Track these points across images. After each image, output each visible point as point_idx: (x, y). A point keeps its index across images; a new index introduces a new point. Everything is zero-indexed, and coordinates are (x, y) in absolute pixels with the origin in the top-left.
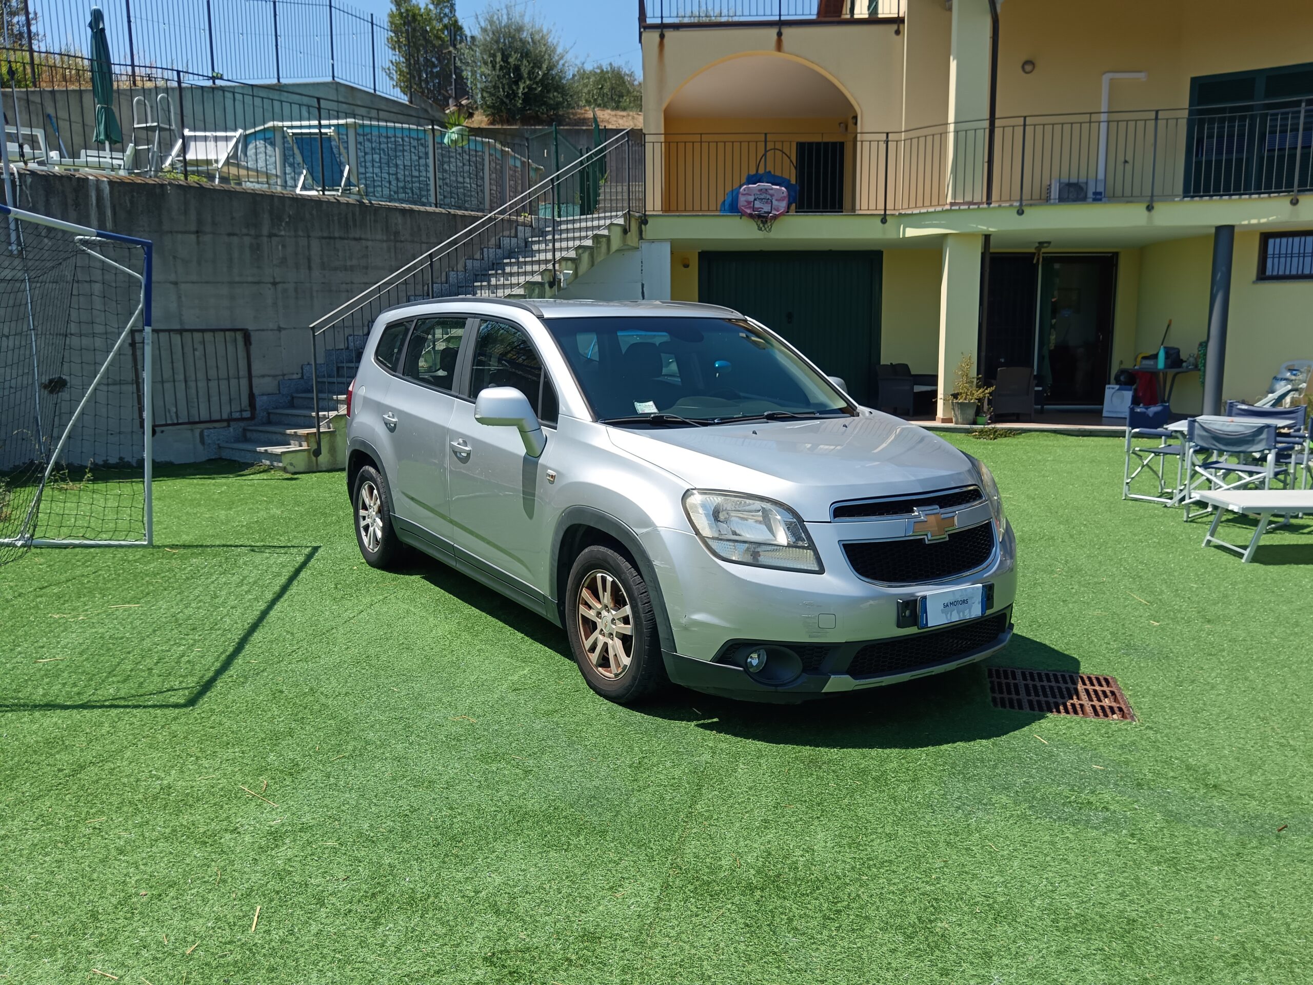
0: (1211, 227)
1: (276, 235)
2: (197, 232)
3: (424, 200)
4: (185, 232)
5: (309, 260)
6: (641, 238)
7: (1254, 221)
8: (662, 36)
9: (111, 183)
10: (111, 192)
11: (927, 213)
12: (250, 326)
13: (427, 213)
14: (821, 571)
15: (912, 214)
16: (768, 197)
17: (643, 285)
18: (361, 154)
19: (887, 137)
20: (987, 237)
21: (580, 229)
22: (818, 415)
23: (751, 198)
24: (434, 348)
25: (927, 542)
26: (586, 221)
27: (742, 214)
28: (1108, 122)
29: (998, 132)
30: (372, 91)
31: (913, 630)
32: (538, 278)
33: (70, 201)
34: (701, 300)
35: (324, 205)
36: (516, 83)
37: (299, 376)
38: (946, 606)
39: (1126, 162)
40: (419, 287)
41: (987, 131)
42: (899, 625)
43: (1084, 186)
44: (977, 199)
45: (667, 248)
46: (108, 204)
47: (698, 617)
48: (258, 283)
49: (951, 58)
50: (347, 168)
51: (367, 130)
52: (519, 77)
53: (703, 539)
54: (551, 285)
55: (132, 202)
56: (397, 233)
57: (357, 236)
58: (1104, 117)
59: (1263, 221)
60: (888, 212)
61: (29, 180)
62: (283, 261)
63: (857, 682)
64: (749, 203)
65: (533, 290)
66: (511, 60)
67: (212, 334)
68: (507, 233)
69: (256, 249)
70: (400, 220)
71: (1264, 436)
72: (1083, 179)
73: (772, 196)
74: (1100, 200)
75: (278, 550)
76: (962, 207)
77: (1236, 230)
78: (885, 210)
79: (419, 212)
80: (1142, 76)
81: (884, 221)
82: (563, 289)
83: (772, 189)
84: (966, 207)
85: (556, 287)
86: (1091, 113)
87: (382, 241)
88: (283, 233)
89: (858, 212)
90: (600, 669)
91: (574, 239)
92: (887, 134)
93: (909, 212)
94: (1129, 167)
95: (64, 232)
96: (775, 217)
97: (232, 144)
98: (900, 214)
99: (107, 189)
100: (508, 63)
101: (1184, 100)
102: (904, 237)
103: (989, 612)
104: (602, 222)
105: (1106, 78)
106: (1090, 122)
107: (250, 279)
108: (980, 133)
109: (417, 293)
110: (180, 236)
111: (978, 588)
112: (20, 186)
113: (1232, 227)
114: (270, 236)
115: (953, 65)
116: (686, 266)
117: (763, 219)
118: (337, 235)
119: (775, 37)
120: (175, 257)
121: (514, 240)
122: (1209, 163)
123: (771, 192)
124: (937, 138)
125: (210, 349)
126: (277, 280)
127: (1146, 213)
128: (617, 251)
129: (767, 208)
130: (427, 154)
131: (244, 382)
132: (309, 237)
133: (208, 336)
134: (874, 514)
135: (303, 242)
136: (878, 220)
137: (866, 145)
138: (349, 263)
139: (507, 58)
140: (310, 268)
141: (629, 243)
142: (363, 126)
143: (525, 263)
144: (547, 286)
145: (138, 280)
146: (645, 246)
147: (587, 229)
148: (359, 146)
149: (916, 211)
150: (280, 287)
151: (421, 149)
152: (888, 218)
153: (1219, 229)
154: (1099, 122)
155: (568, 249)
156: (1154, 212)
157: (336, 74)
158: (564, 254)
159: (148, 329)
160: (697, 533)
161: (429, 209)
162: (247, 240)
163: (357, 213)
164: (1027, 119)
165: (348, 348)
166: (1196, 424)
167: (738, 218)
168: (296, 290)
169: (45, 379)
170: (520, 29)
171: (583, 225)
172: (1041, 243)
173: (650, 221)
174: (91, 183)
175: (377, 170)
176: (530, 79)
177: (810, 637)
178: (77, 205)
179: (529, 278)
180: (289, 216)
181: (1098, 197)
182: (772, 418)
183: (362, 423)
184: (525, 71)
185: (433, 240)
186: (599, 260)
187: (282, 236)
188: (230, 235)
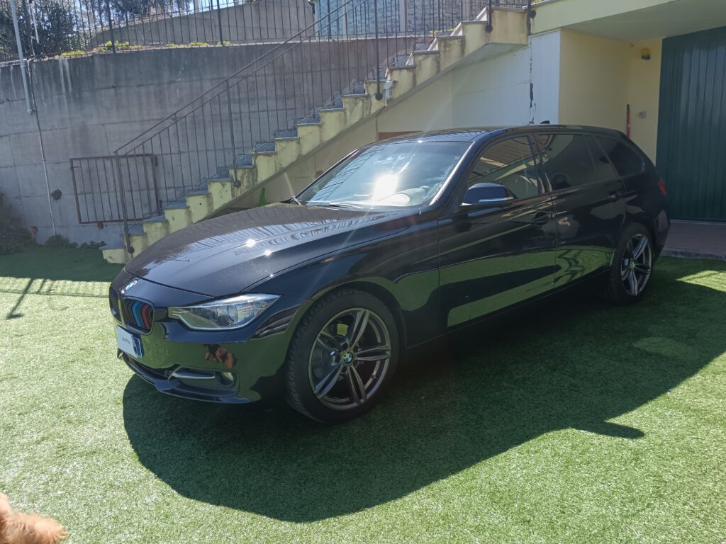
1: (174, 82)
2: (115, 87)
4: (107, 88)
6: (529, 34)
10: (69, 67)
17: (531, 86)
45: (556, 38)
46: (68, 75)
54: (379, 96)
61: (35, 66)
62: (181, 101)
69: (159, 94)
88: (179, 79)
99: (67, 64)
110: (104, 91)
112: (31, 71)
116: (647, 57)
128: (477, 51)
131: (153, 193)
132: (201, 79)
135: (197, 84)
144: (373, 99)
146: (534, 41)
163: (244, 55)
168: (192, 122)
169: (52, 191)
173: (539, 11)
174: (60, 63)
178: (55, 78)
180: (185, 66)
186: (448, 65)
187: (179, 82)
188: (138, 86)
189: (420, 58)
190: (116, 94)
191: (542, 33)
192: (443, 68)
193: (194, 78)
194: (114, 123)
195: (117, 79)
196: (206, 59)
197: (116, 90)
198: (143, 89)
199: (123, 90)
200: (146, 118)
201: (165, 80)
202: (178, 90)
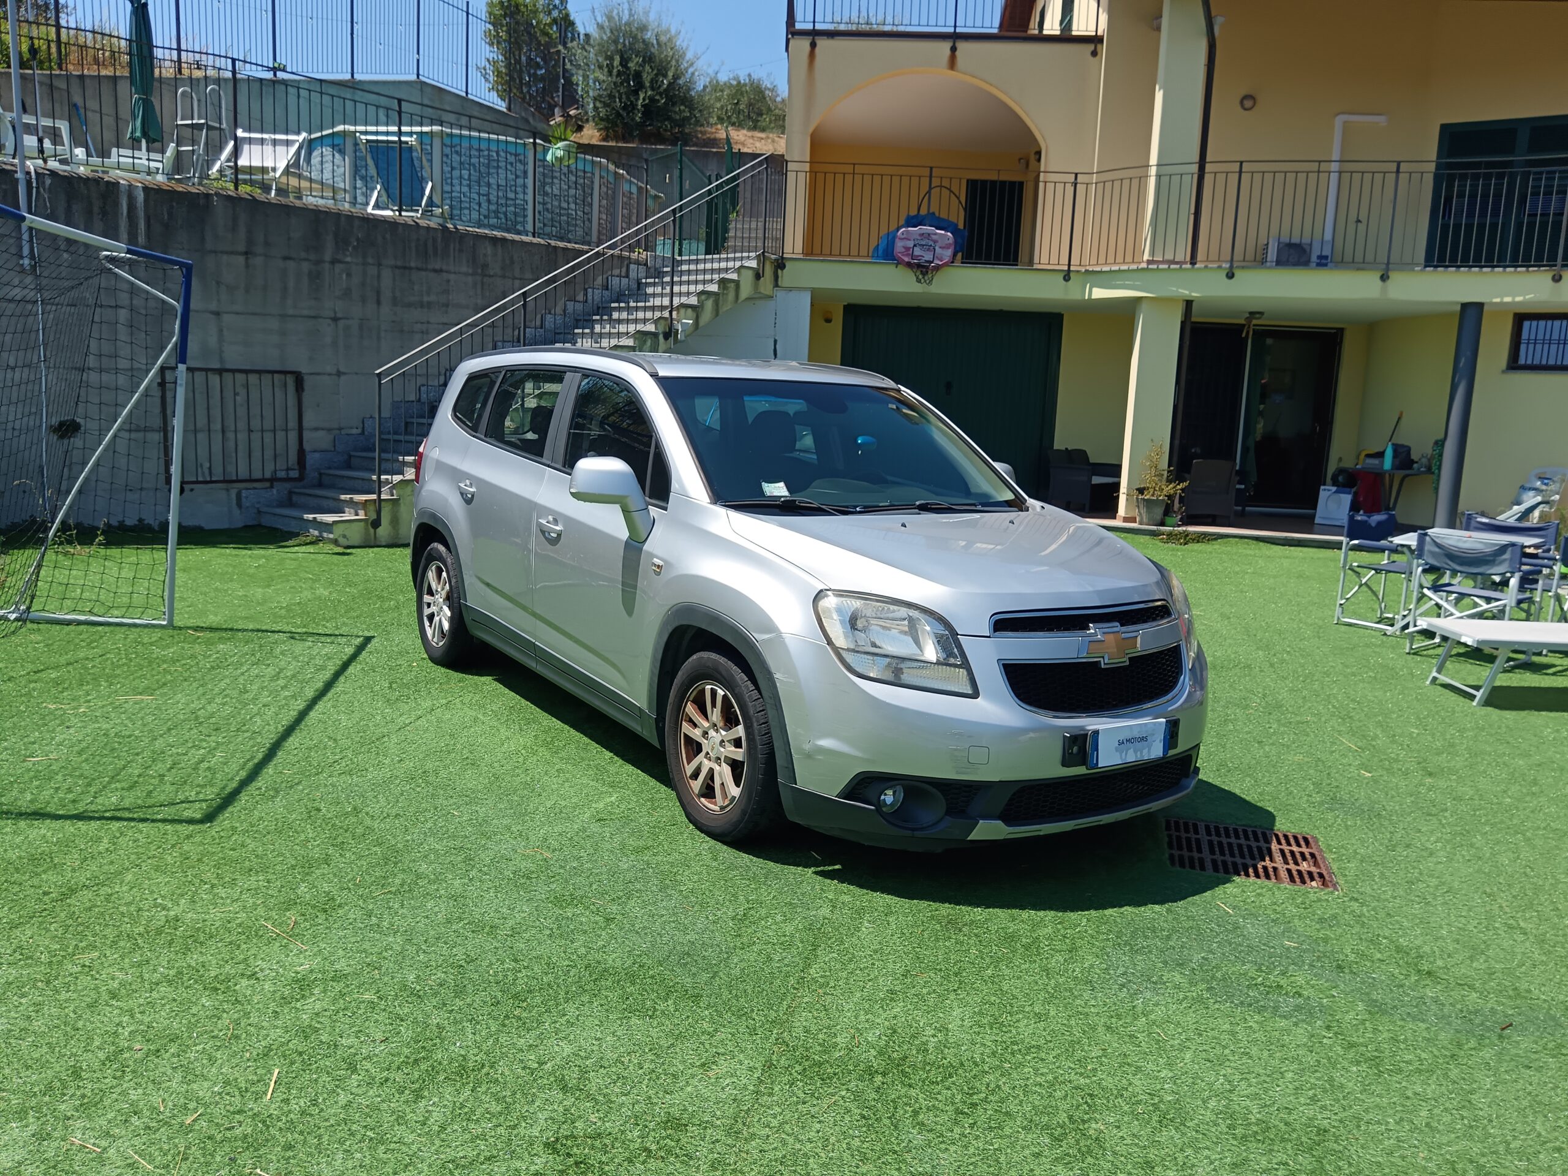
0: (1457, 303)
1: (340, 262)
2: (246, 253)
3: (519, 227)
4: (232, 253)
5: (378, 293)
6: (776, 285)
7: (1507, 299)
8: (813, 45)
9: (146, 189)
10: (146, 200)
11: (1119, 270)
12: (304, 369)
13: (523, 243)
14: (975, 695)
15: (1101, 272)
16: (931, 243)
17: (775, 342)
18: (447, 169)
19: (1076, 178)
20: (1189, 303)
21: (705, 271)
22: (979, 508)
23: (910, 244)
24: (522, 405)
25: (1103, 666)
26: (712, 261)
27: (899, 262)
28: (1340, 173)
29: (1208, 179)
30: (464, 94)
31: (1081, 770)
32: (651, 328)
33: (96, 209)
34: (843, 363)
35: (400, 228)
36: (636, 93)
37: (359, 431)
38: (1121, 743)
39: (1358, 221)
40: (509, 331)
41: (1196, 177)
42: (1065, 763)
43: (1307, 248)
44: (1179, 257)
45: (806, 299)
46: (141, 214)
47: (826, 743)
48: (314, 317)
49: (1157, 87)
50: (430, 184)
51: (456, 141)
52: (640, 86)
53: (837, 651)
54: (667, 336)
55: (170, 214)
56: (485, 266)
57: (437, 267)
58: (1334, 167)
59: (1519, 299)
60: (1072, 268)
61: (48, 181)
62: (347, 293)
63: (1011, 829)
64: (907, 249)
65: (645, 341)
66: (630, 65)
67: (257, 376)
68: (616, 272)
69: (315, 277)
70: (489, 250)
71: (1507, 556)
72: (1306, 240)
73: (935, 242)
74: (1326, 265)
75: (323, 639)
76: (1161, 266)
77: (1486, 308)
78: (1069, 265)
79: (513, 241)
80: (1381, 120)
81: (1067, 276)
82: (681, 342)
83: (936, 234)
84: (1166, 266)
85: (671, 339)
86: (1320, 162)
87: (466, 274)
88: (348, 259)
89: (1035, 267)
90: (703, 800)
91: (696, 282)
92: (1076, 174)
93: (1098, 269)
94: (1362, 227)
95: (87, 246)
96: (938, 268)
97: (293, 150)
98: (1087, 271)
99: (140, 197)
100: (628, 68)
101: (1431, 151)
102: (1090, 299)
103: (1171, 752)
104: (731, 264)
105: (1339, 121)
106: (1319, 172)
107: (306, 312)
108: (1187, 179)
109: (506, 338)
110: (225, 257)
111: (1160, 723)
112: (37, 188)
113: (1480, 306)
114: (334, 262)
115: (1159, 96)
116: (828, 321)
117: (923, 270)
118: (413, 264)
119: (948, 52)
120: (218, 283)
121: (625, 281)
122: (1457, 226)
123: (934, 237)
124: (1135, 182)
125: (255, 395)
126: (339, 315)
127: (1379, 283)
128: (747, 299)
129: (928, 256)
130: (525, 172)
131: (293, 436)
132: (380, 265)
133: (253, 379)
134: (1041, 629)
135: (372, 271)
136: (1061, 276)
137: (1050, 186)
138: (426, 299)
139: (627, 63)
140: (379, 302)
141: (762, 290)
142: (451, 135)
143: (637, 309)
144: (661, 337)
145: (173, 307)
146: (780, 294)
147: (712, 271)
148: (445, 159)
149: (1106, 268)
150: (341, 323)
151: (520, 166)
152: (1072, 275)
153: (1465, 306)
154: (1330, 172)
155: (688, 294)
156: (1389, 282)
157: (421, 72)
158: (684, 300)
159: (182, 367)
160: (830, 642)
161: (524, 238)
162: (306, 266)
163: (439, 240)
164: (1244, 164)
165: (419, 400)
166: (1428, 538)
167: (893, 267)
168: (361, 327)
169: (55, 421)
170: (643, 28)
171: (708, 266)
172: (1252, 314)
173: (788, 265)
174: (122, 189)
175: (465, 189)
176: (653, 89)
177: (957, 773)
178: (104, 213)
179: (640, 327)
180: (358, 240)
181: (1323, 262)
182: (925, 508)
183: (432, 492)
184: (647, 79)
185: (528, 275)
186: (725, 309)
187: (347, 263)
188: (286, 258)
189: (703, 297)
190: (247, 266)
191: (790, 289)
192: (721, 312)
193: (370, 260)
194: (237, 313)
195: (250, 242)
196: (388, 236)
197: (247, 259)
198: (291, 264)
199: (258, 261)
200: (291, 312)
201: (328, 257)
202: (344, 276)
